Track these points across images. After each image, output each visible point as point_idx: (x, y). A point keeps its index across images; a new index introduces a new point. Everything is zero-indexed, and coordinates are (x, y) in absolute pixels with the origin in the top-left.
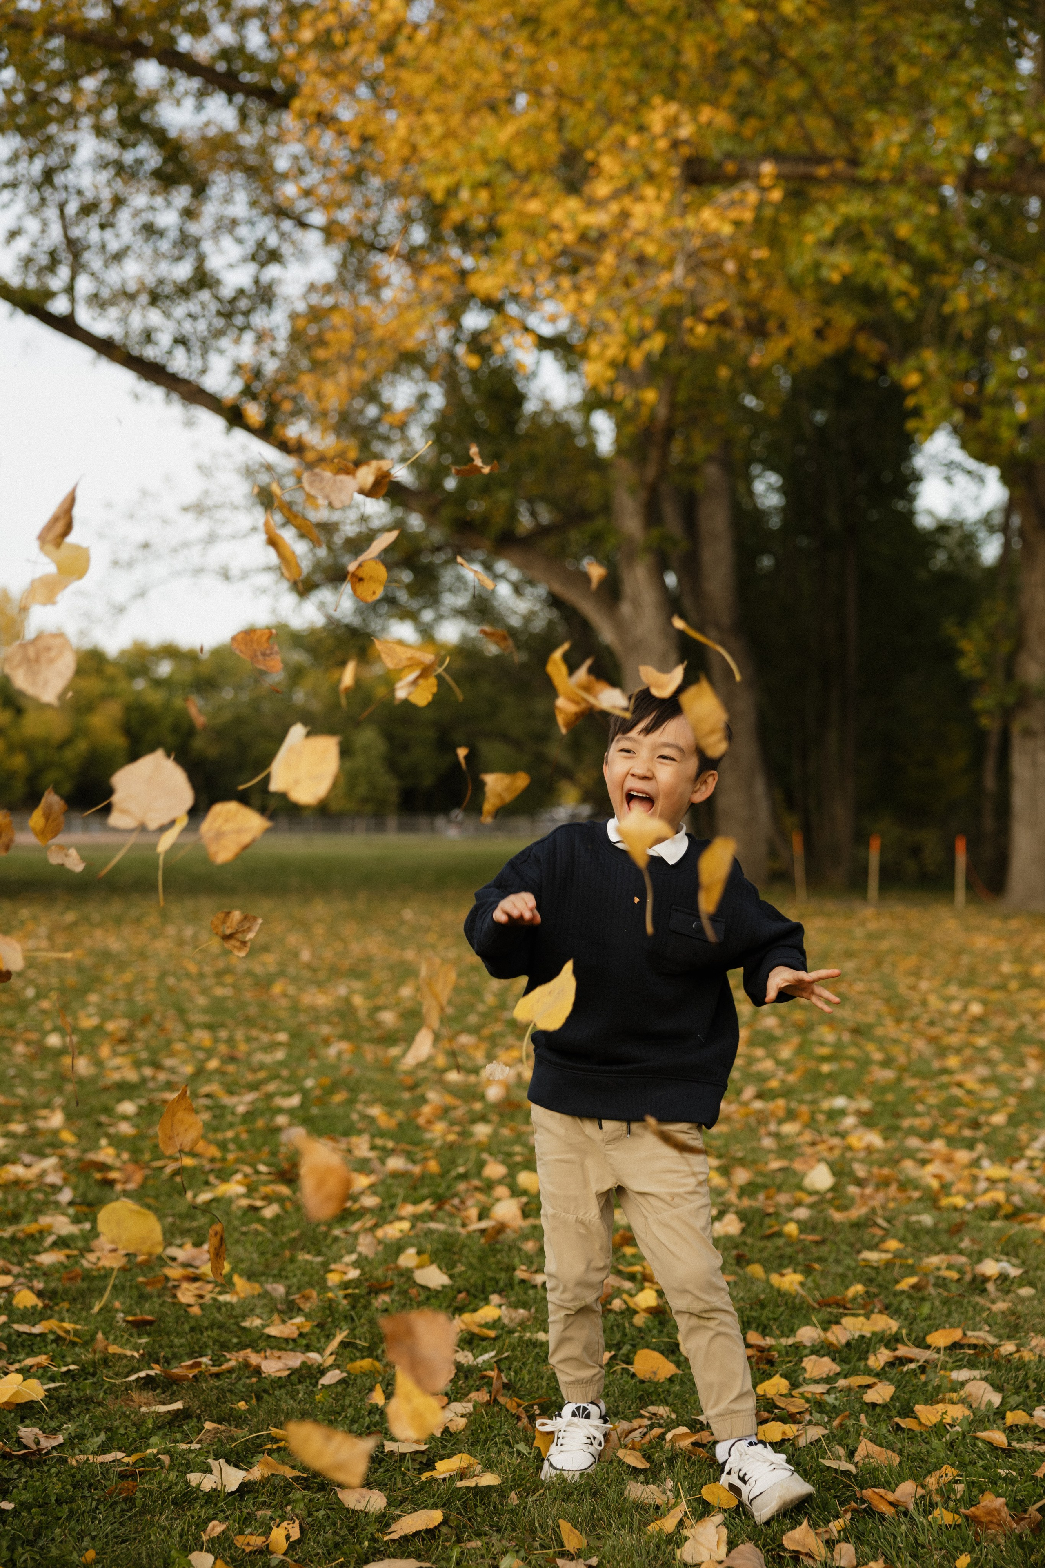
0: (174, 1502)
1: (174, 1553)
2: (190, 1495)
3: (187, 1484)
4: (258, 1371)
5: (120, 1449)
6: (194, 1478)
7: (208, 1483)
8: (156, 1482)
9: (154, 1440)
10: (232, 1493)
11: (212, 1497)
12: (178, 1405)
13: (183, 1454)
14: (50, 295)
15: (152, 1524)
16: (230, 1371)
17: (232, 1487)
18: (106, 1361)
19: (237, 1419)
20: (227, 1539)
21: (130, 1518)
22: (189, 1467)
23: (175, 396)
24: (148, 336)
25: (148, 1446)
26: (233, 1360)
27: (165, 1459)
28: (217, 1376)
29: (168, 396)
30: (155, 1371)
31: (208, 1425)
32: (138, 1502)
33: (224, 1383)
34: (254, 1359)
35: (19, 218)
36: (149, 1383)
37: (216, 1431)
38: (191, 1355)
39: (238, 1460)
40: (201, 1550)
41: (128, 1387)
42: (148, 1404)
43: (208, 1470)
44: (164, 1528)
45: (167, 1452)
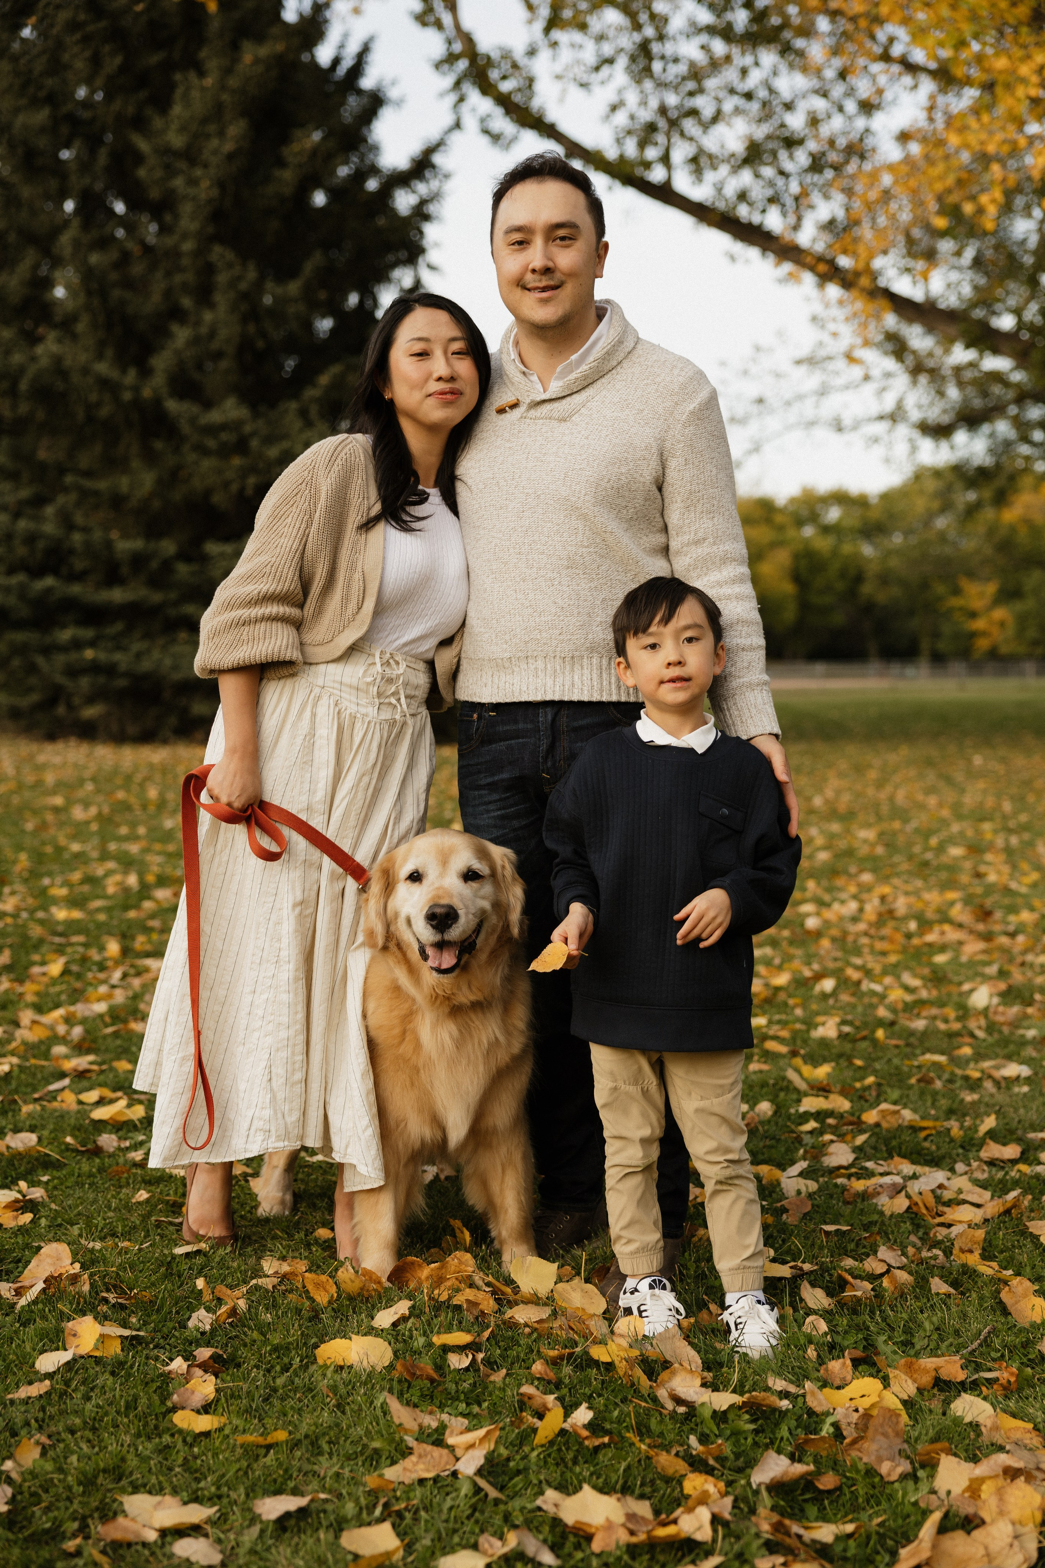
14: (647, 165)
23: (770, 255)
24: (743, 196)
35: (620, 92)
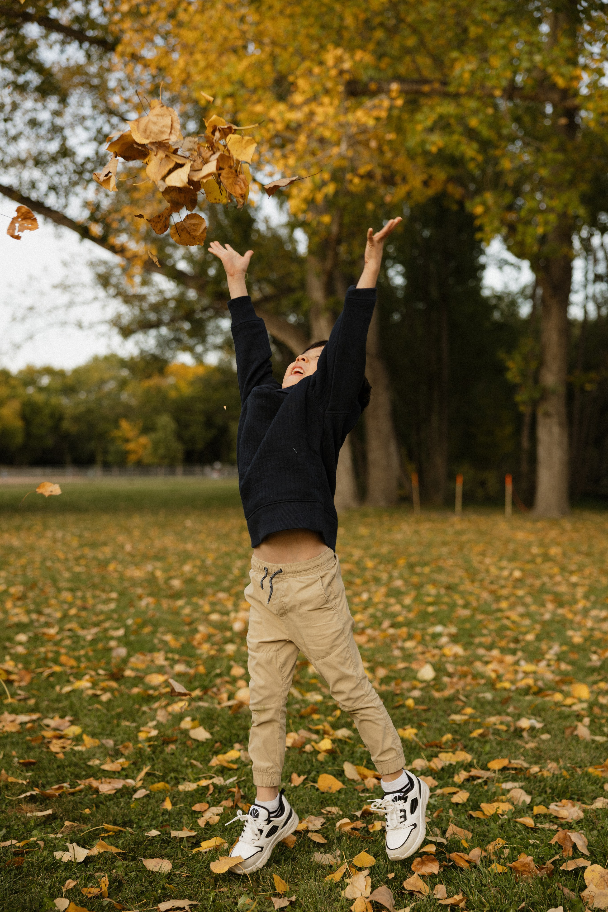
0: (46, 869)
1: (45, 899)
2: (56, 865)
3: (54, 858)
4: (97, 791)
5: (14, 838)
6: (58, 854)
7: (66, 857)
8: (35, 858)
9: (35, 832)
10: (81, 863)
11: (69, 865)
12: (50, 812)
13: (52, 840)
15: (33, 882)
16: (81, 791)
17: (81, 859)
18: (7, 787)
19: (84, 819)
20: (77, 890)
21: (20, 879)
22: (55, 848)
23: (49, 220)
24: (33, 185)
25: (31, 836)
26: (82, 785)
27: (42, 844)
28: (73, 794)
29: (45, 220)
30: (36, 792)
31: (67, 823)
32: (25, 870)
33: (77, 798)
34: (95, 784)
36: (32, 799)
37: (72, 827)
38: (57, 782)
39: (84, 843)
40: (62, 897)
41: (20, 801)
42: (31, 811)
43: (67, 850)
44: (39, 884)
45: (43, 839)
